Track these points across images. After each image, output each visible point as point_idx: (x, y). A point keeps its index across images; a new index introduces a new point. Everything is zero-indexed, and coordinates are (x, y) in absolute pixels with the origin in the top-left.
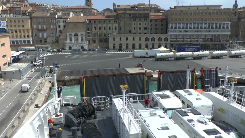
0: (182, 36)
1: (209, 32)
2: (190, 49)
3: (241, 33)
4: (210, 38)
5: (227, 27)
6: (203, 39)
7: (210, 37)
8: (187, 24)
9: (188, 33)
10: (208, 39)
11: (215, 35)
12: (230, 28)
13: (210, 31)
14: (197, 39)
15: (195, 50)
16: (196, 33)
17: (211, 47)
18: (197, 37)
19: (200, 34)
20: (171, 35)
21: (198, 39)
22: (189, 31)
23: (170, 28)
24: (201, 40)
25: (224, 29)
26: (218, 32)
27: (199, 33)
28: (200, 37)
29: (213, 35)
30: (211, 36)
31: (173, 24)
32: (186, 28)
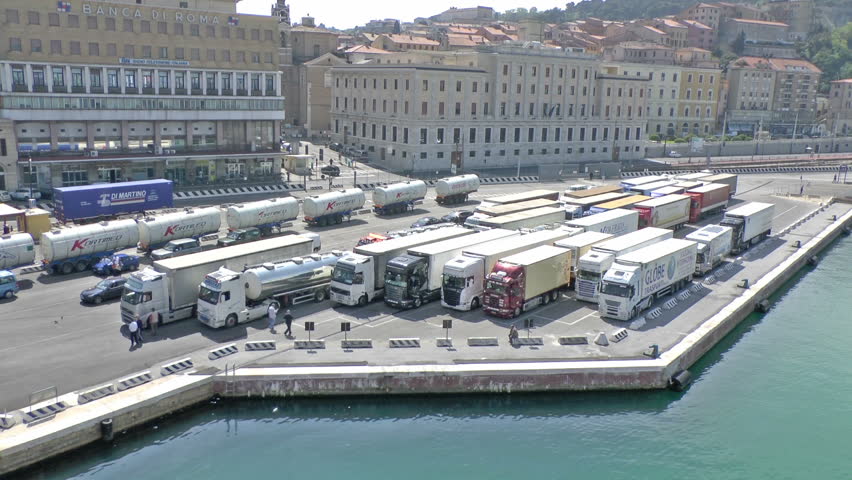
0: (80, 126)
1: (198, 109)
2: (121, 196)
3: (309, 109)
4: (208, 137)
5: (271, 91)
6: (177, 137)
7: (204, 130)
8: (96, 71)
9: (106, 115)
10: (197, 138)
11: (226, 122)
12: (279, 92)
13: (202, 106)
14: (151, 142)
15: (146, 198)
16: (144, 115)
17: (212, 173)
18: (150, 133)
19: (163, 118)
20: (18, 122)
21: (153, 138)
22: (110, 104)
23: (10, 89)
24: (166, 144)
25: (260, 98)
26: (235, 108)
27: (156, 115)
28: (163, 133)
29: (216, 122)
30: (208, 125)
31: (21, 67)
32: (92, 92)
